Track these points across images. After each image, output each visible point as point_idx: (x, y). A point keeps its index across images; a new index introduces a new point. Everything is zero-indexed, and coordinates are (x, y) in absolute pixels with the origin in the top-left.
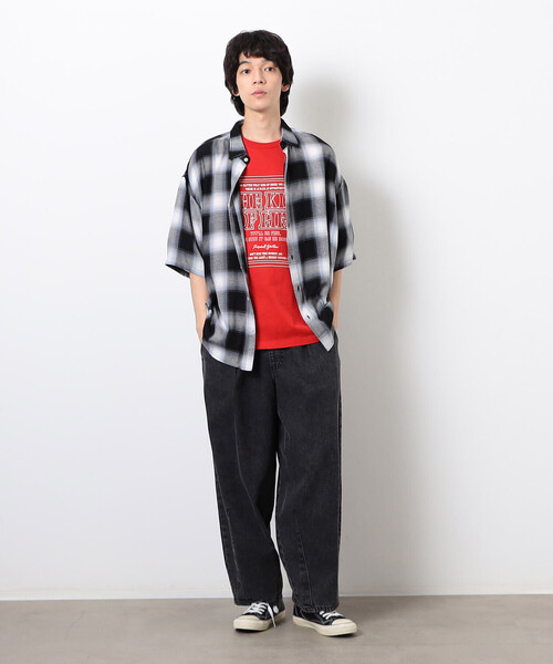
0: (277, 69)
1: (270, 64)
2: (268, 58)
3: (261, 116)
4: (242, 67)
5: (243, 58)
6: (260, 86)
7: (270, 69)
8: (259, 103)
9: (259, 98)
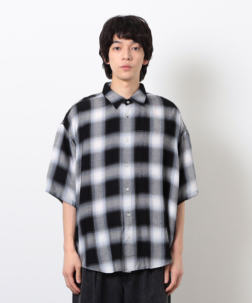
0: (142, 49)
1: (137, 45)
2: (135, 40)
3: (125, 83)
4: (115, 45)
5: (116, 38)
6: (128, 62)
7: (136, 49)
8: (125, 75)
9: (126, 71)
